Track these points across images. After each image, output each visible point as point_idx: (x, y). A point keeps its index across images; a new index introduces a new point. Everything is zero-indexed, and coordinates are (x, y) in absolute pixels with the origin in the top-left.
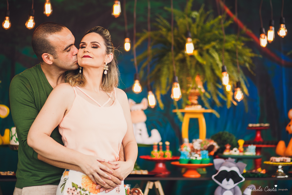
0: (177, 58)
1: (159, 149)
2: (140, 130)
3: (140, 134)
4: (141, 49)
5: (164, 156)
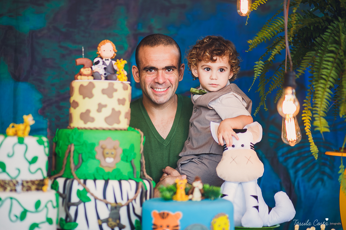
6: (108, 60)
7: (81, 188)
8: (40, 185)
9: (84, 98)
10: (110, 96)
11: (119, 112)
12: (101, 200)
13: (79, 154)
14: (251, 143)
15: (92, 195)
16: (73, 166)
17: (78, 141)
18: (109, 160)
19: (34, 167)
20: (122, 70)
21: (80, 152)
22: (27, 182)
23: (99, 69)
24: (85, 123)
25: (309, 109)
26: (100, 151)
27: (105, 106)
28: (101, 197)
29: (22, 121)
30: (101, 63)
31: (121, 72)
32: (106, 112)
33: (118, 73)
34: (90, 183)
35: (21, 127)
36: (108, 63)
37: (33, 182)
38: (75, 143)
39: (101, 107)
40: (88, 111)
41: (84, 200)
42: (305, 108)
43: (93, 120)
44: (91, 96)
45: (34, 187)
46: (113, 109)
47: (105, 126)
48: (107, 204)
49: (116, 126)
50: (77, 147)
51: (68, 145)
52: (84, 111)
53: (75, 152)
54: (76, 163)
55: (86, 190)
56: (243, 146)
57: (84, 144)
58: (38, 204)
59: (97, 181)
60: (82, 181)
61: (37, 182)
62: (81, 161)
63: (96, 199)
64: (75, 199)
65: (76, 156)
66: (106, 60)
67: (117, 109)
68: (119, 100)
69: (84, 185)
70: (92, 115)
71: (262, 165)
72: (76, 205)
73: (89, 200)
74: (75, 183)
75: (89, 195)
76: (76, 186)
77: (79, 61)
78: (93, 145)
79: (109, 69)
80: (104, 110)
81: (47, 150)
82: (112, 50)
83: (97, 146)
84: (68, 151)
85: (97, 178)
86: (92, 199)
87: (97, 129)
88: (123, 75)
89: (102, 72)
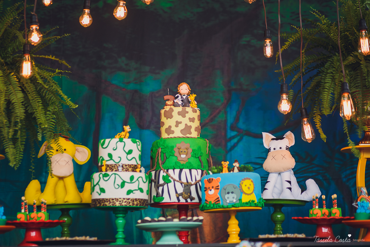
0: (346, 62)
1: (321, 206)
2: (290, 182)
3: (290, 189)
4: (289, 56)
5: (330, 213)
6: (185, 95)
7: (165, 174)
8: (134, 168)
9: (167, 119)
10: (184, 116)
11: (191, 127)
12: (178, 181)
13: (164, 153)
14: (287, 146)
15: (172, 178)
16: (160, 162)
17: (164, 146)
18: (183, 156)
19: (130, 157)
20: (194, 101)
21: (164, 152)
22: (126, 166)
23: (179, 101)
24: (168, 135)
25: (318, 114)
26: (177, 150)
27: (181, 123)
28: (178, 179)
29: (123, 130)
30: (180, 97)
31: (193, 102)
32: (182, 127)
33: (191, 103)
34: (171, 171)
35: (123, 133)
36: (184, 97)
37: (130, 166)
38: (161, 147)
39: (178, 123)
40: (170, 127)
41: (167, 182)
42: (316, 114)
43: (173, 132)
44: (171, 117)
45: (130, 169)
46: (186, 125)
47: (181, 135)
48: (181, 184)
49: (188, 135)
50: (162, 150)
51: (157, 149)
52: (167, 127)
53: (162, 153)
54: (163, 160)
55: (169, 175)
56: (281, 148)
57: (167, 147)
58: (132, 178)
59: (175, 170)
60: (166, 170)
61: (132, 166)
62: (166, 158)
63: (174, 180)
64: (161, 182)
65: (162, 155)
66: (183, 95)
67: (189, 125)
68: (190, 118)
69: (167, 173)
70: (172, 129)
71: (294, 160)
72: (163, 185)
73: (170, 182)
74: (162, 172)
75: (170, 178)
76: (162, 174)
77: (166, 97)
78: (172, 147)
79: (186, 101)
80: (180, 125)
81: (140, 147)
82: (187, 89)
83: (175, 147)
84: (158, 153)
85: (175, 168)
86: (172, 180)
87: (175, 137)
88: (194, 104)
89: (180, 103)
